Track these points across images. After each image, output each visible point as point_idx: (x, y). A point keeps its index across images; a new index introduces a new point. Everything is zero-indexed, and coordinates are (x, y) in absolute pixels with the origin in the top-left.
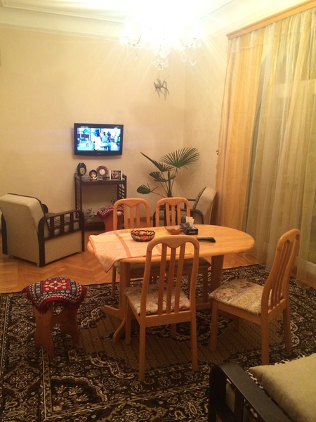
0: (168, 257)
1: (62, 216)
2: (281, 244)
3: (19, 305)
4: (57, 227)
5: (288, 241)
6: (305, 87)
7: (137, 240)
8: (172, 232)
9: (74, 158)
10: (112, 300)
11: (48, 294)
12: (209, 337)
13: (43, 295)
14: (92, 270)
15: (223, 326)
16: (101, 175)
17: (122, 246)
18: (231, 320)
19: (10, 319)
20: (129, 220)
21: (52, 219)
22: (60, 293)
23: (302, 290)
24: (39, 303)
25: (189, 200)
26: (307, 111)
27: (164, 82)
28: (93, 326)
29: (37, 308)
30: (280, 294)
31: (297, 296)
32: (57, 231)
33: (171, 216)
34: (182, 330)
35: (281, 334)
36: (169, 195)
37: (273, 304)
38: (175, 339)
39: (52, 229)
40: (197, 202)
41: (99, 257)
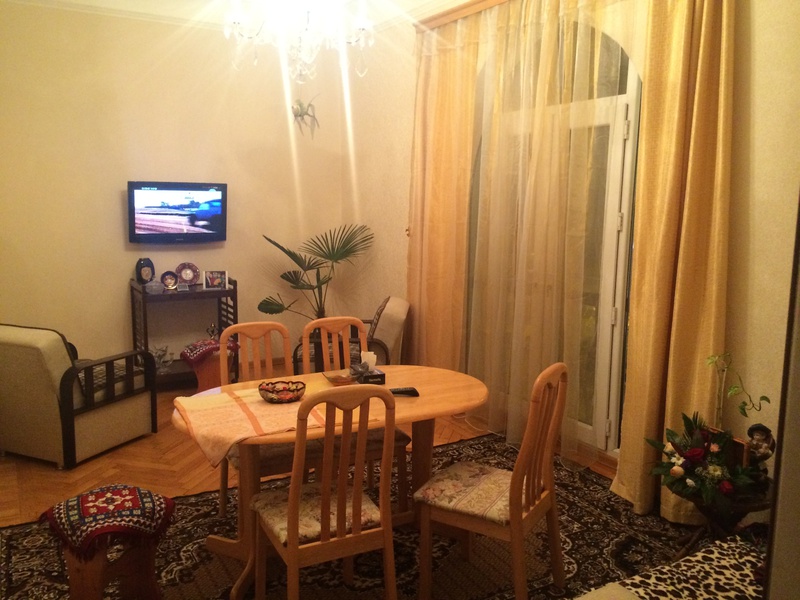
0: (338, 429)
1: (109, 364)
2: (538, 390)
3: (28, 550)
4: (100, 387)
5: (549, 386)
6: (553, 116)
7: (271, 401)
8: (335, 381)
9: (128, 249)
10: (221, 524)
11: (95, 520)
12: (417, 576)
13: (85, 524)
14: (175, 468)
15: (439, 554)
16: (185, 281)
17: (243, 415)
18: (453, 541)
19: (9, 580)
20: (251, 365)
21: (89, 370)
22: (122, 516)
23: (572, 475)
24: (76, 540)
25: (365, 322)
26: (560, 157)
27: (310, 105)
28: (186, 579)
29: (73, 550)
30: (539, 483)
31: (564, 486)
32: (98, 395)
33: (331, 355)
34: (364, 569)
35: (543, 556)
36: (321, 313)
37: (530, 502)
38: (352, 588)
39: (88, 390)
40: (376, 325)
41: (199, 439)
